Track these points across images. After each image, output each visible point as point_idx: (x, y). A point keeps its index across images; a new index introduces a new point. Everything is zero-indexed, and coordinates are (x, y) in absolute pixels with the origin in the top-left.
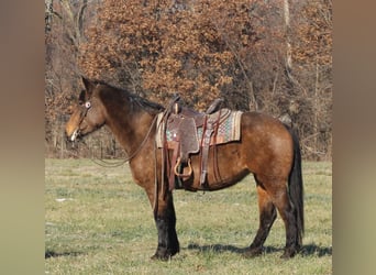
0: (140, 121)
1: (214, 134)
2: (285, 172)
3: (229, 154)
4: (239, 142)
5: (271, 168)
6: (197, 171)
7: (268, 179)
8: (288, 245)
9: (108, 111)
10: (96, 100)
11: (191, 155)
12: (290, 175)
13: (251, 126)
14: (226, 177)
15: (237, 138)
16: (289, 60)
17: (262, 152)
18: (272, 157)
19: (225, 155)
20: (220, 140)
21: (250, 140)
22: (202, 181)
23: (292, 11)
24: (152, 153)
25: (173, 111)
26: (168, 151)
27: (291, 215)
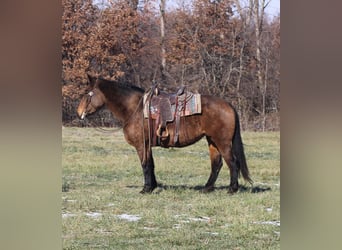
0: (131, 101)
1: (184, 109)
2: (231, 134)
3: (194, 122)
4: (201, 114)
5: (222, 132)
6: (172, 133)
7: (219, 140)
8: (231, 184)
9: (106, 97)
10: (97, 90)
11: (168, 123)
12: (234, 137)
13: (208, 105)
14: (191, 137)
15: (200, 112)
16: (164, 61)
17: (215, 122)
18: (222, 125)
19: (191, 123)
20: (187, 113)
21: (207, 114)
22: (176, 140)
23: (166, 28)
24: (141, 122)
25: (154, 93)
26: (152, 120)
27: (234, 164)
